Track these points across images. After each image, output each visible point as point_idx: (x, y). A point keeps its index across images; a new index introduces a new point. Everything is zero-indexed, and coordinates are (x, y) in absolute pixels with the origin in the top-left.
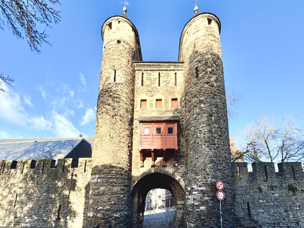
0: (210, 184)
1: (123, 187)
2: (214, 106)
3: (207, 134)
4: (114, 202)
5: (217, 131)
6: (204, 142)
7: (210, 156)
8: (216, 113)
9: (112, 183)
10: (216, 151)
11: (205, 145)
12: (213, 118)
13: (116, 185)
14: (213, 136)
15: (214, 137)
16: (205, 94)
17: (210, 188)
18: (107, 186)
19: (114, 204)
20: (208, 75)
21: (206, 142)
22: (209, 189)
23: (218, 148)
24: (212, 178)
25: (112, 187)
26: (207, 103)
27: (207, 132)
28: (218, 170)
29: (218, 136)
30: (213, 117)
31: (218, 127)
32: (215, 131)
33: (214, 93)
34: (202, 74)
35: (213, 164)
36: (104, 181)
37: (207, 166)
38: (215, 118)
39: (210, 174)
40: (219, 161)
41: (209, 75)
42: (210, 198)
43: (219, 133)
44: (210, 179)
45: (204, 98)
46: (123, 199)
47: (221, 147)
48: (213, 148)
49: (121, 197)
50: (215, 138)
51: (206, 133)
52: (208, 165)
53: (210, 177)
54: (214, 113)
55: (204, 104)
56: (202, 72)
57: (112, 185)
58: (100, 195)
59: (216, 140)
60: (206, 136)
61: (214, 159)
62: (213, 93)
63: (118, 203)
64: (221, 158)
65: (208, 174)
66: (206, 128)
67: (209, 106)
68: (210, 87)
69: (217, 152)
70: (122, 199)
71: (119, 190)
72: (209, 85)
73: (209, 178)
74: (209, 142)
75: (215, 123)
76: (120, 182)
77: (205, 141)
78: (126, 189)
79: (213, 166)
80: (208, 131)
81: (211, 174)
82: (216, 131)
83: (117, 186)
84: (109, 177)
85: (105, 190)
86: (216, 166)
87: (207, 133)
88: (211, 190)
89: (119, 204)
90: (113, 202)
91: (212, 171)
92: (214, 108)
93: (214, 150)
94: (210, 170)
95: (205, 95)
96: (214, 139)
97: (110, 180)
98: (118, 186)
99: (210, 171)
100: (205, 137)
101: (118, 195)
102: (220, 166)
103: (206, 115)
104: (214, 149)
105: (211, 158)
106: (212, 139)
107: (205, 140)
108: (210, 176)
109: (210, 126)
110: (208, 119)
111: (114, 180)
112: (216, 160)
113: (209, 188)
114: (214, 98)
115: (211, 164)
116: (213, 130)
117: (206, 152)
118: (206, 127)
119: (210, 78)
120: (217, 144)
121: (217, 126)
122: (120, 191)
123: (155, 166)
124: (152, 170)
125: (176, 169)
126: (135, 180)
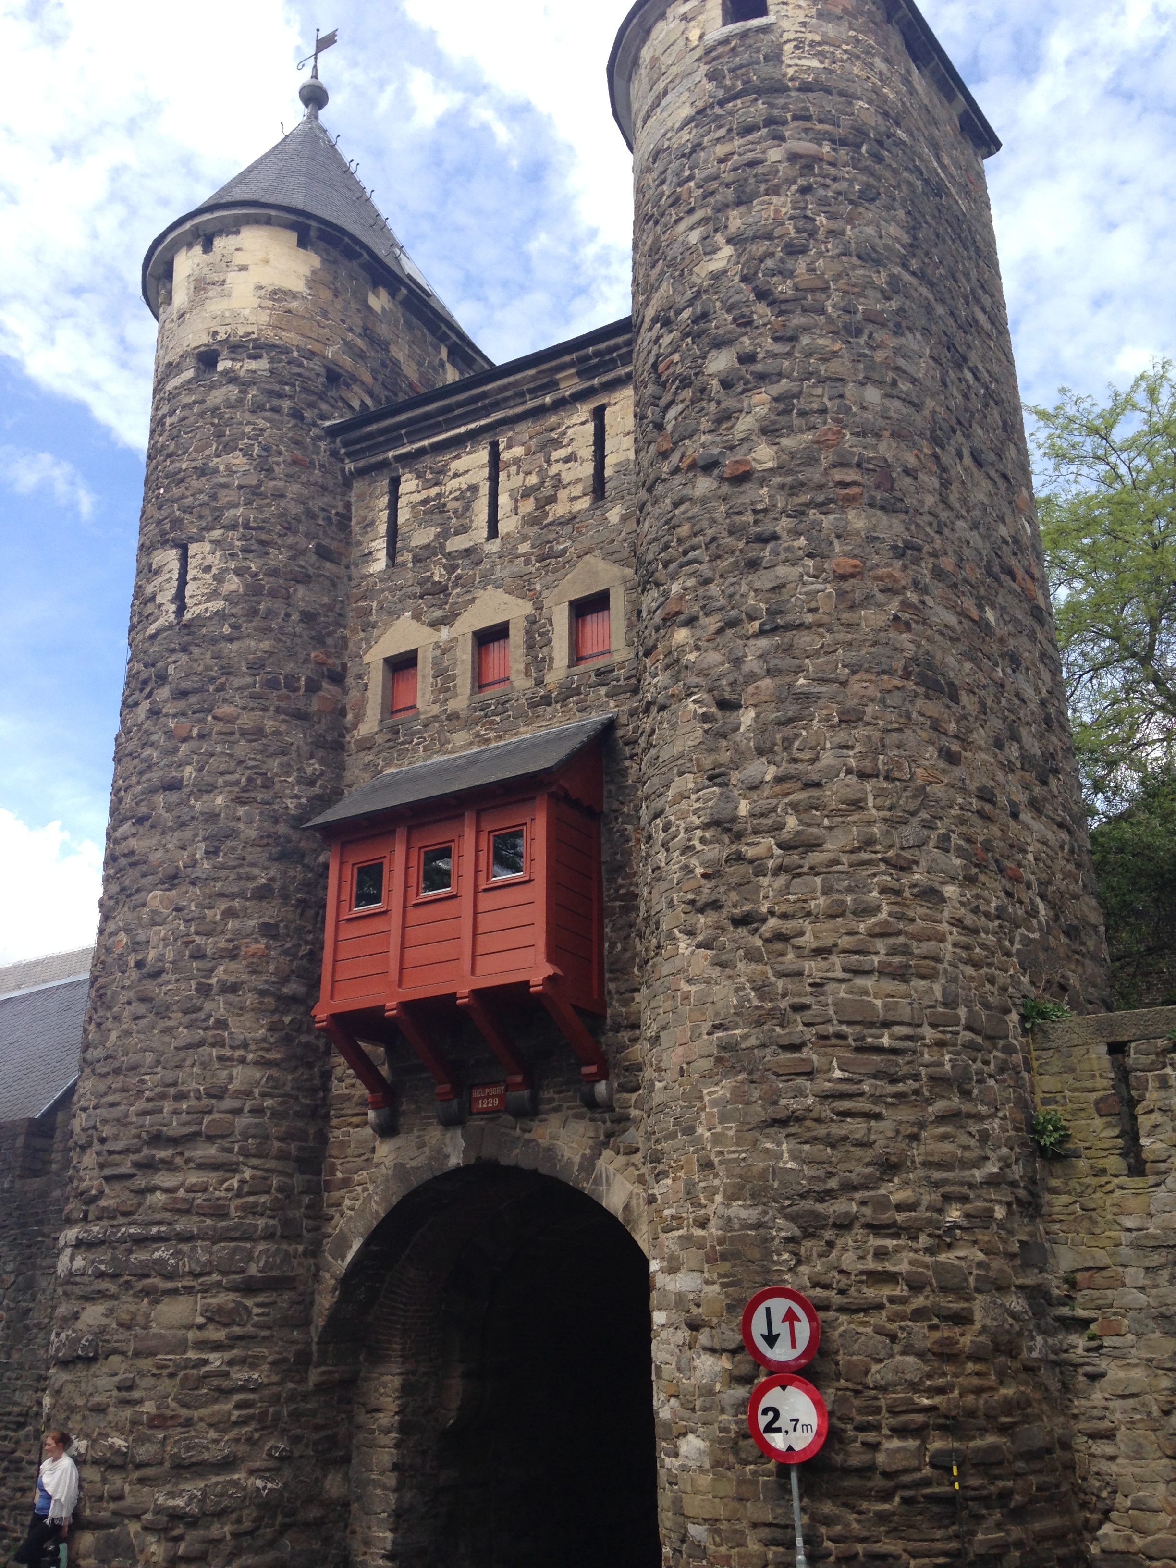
0: (721, 1241)
1: (232, 1296)
2: (756, 624)
3: (699, 847)
4: (158, 1408)
5: (774, 810)
6: (689, 908)
7: (717, 1014)
8: (769, 672)
9: (148, 1276)
10: (764, 973)
11: (691, 933)
12: (747, 718)
13: (169, 1285)
14: (739, 858)
15: (751, 862)
16: (694, 548)
17: (720, 1276)
18: (114, 1297)
19: (159, 1421)
20: (713, 406)
21: (701, 911)
22: (716, 1288)
23: (778, 946)
24: (730, 1198)
25: (146, 1300)
26: (706, 615)
27: (699, 833)
28: (782, 1123)
29: (779, 846)
30: (742, 711)
31: (779, 780)
32: (758, 810)
33: (756, 522)
34: (680, 407)
35: (737, 1074)
36: (101, 1262)
37: (701, 1098)
38: (758, 716)
39: (717, 1161)
40: (786, 1048)
41: (719, 403)
42: (728, 1366)
43: (792, 822)
44: (718, 1198)
45: (691, 582)
46: (226, 1384)
47: (802, 934)
48: (741, 952)
49: (207, 1368)
50: (761, 872)
51: (696, 842)
52: (705, 1091)
53: (717, 1182)
54: (752, 677)
55: (691, 622)
56: (675, 393)
57: (147, 1292)
58: (79, 1357)
59: (765, 881)
60: (694, 862)
61: (745, 1037)
62: (745, 527)
63: (184, 1412)
64: (806, 1025)
65: (707, 1166)
66: (698, 800)
67: (720, 631)
68: (725, 488)
69: (770, 974)
70: (216, 1382)
71: (200, 1320)
72: (722, 479)
73: (712, 1192)
74: (715, 905)
75: (760, 752)
76: (198, 1261)
77: (692, 902)
78: (258, 1305)
79: (734, 1090)
80: (706, 826)
81: (721, 1163)
82: (762, 815)
83: (174, 1292)
84: (130, 1235)
85: (105, 1321)
86: (756, 1094)
87: (702, 840)
88: (727, 1295)
89: (188, 1423)
90: (149, 1407)
91: (731, 1133)
92: (755, 636)
93: (753, 966)
94: (719, 1130)
95: (691, 555)
96: (753, 878)
97: (132, 1257)
98: (189, 1290)
99: (717, 1139)
100: (692, 871)
101: (192, 1355)
102: (800, 1093)
103: (695, 702)
104: (752, 956)
105: (726, 1029)
106: (735, 880)
107: (690, 896)
108: (716, 1176)
109: (719, 785)
110: (706, 732)
111: (156, 1255)
112: (763, 1046)
113: (715, 1275)
114: (753, 565)
115: (725, 1076)
116: (744, 808)
117: (693, 988)
118: (694, 797)
119: (729, 418)
120: (772, 913)
121: (771, 773)
122: (200, 1327)
123: (471, 1113)
124: (448, 1150)
125: (608, 1124)
126: (346, 1230)
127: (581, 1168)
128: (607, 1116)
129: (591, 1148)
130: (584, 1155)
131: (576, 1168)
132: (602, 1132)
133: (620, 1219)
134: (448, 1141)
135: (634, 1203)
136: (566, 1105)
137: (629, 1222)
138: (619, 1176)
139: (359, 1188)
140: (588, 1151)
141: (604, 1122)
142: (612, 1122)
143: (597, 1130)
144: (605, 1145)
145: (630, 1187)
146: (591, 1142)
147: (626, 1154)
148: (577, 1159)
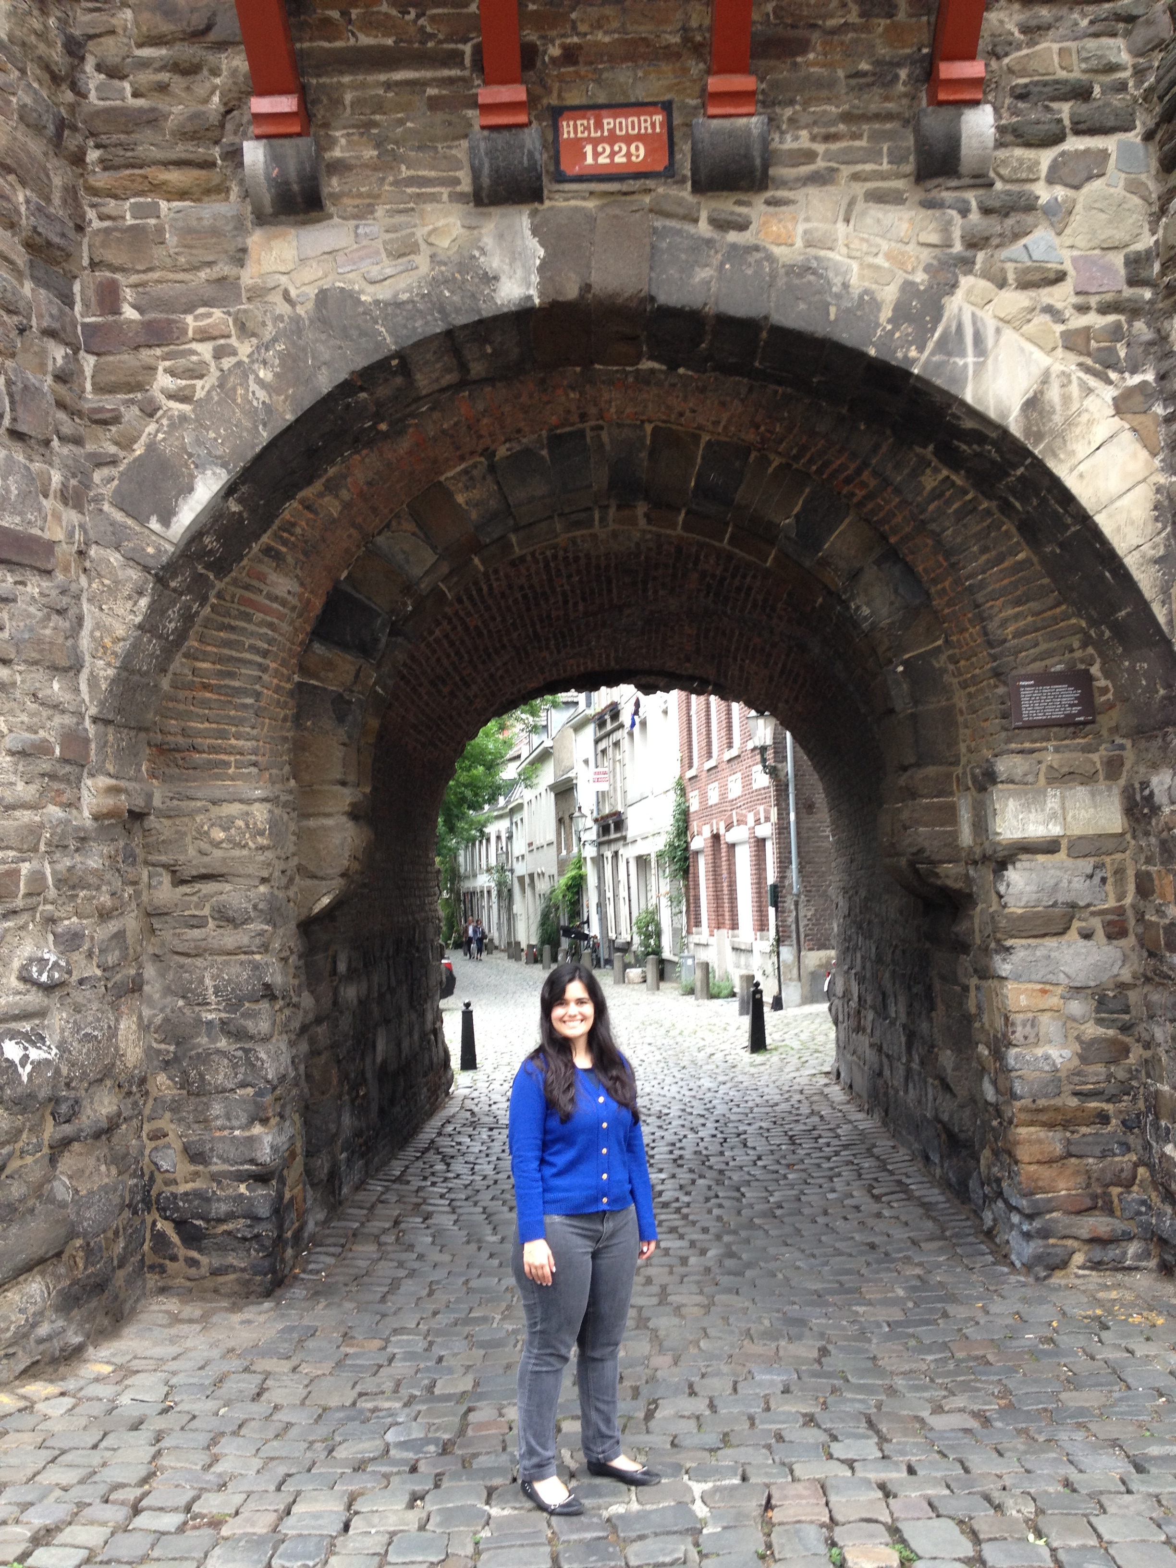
123: (560, 178)
124: (494, 262)
125: (975, 216)
126: (168, 450)
127: (901, 313)
128: (972, 197)
129: (927, 269)
130: (908, 287)
131: (886, 314)
132: (957, 234)
133: (1015, 429)
134: (488, 241)
135: (1054, 394)
136: (846, 171)
137: (1039, 437)
138: (1008, 334)
139: (205, 350)
140: (920, 277)
141: (964, 212)
142: (986, 211)
143: (946, 229)
144: (966, 264)
145: (1042, 360)
146: (926, 255)
147: (1024, 285)
148: (889, 294)
